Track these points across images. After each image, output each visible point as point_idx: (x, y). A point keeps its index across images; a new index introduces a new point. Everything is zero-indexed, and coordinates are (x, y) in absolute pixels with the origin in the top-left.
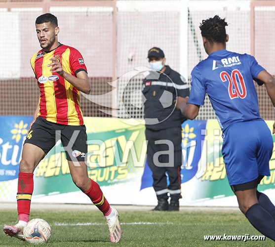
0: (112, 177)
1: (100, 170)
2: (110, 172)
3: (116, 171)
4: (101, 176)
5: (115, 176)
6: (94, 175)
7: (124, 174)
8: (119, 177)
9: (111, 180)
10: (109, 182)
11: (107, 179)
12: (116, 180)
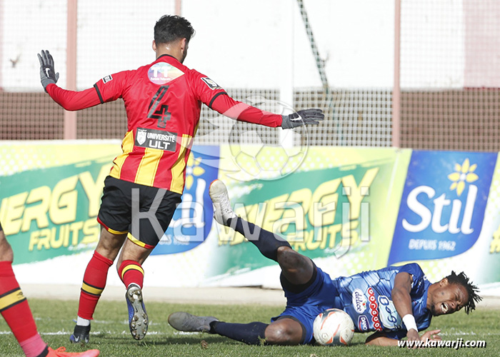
0: (75, 241)
1: (54, 230)
2: (71, 232)
3: (81, 231)
4: (57, 238)
5: (80, 239)
6: (45, 237)
7: (92, 234)
8: (86, 239)
9: (74, 246)
10: (71, 248)
11: (66, 244)
12: (81, 246)
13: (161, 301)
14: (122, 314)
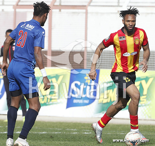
11: (46, 102)
13: (79, 122)
14: (65, 126)
